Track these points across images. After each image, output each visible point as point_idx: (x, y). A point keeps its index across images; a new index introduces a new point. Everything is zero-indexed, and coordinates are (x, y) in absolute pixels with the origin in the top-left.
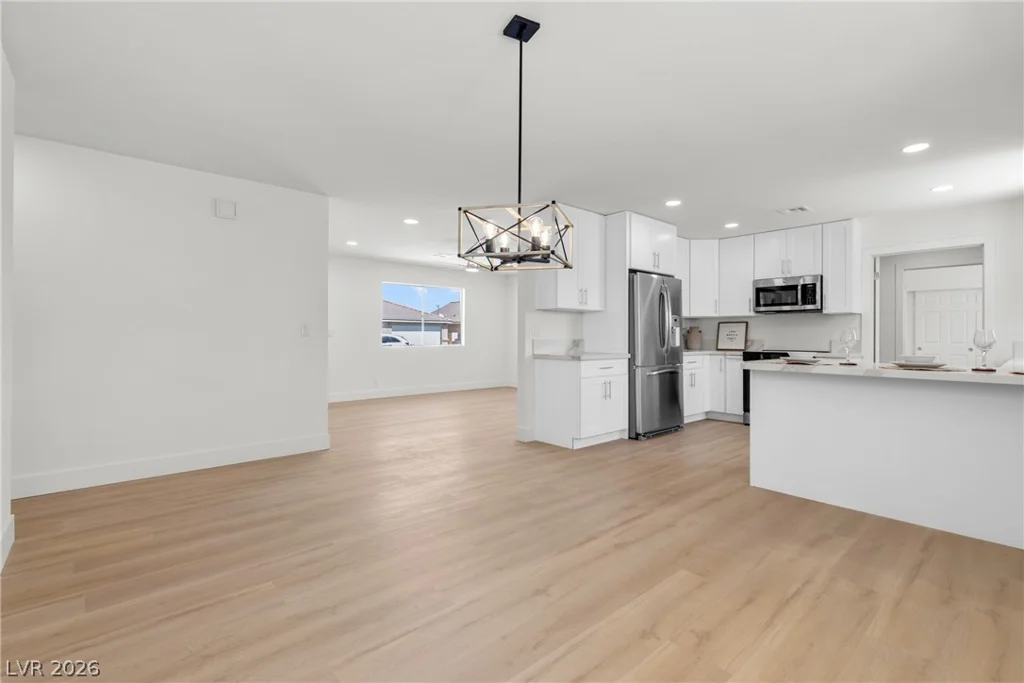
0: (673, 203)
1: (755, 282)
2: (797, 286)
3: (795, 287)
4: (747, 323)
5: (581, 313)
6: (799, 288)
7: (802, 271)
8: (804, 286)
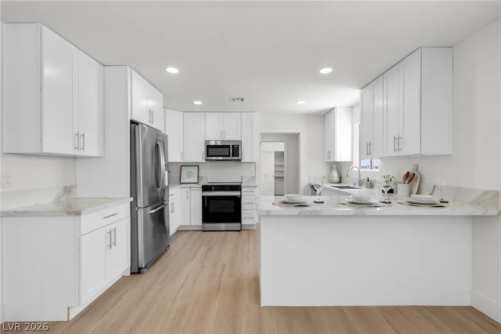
0: (173, 70)
1: (206, 142)
2: (229, 146)
3: (228, 147)
4: (198, 166)
5: (75, 158)
6: (231, 147)
7: (230, 137)
8: (233, 146)
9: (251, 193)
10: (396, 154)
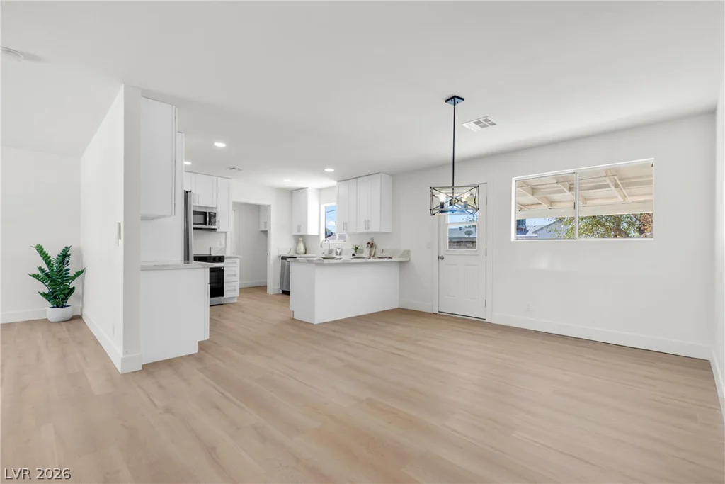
3: (206, 213)
8: (210, 213)
9: (234, 265)
10: (365, 231)
